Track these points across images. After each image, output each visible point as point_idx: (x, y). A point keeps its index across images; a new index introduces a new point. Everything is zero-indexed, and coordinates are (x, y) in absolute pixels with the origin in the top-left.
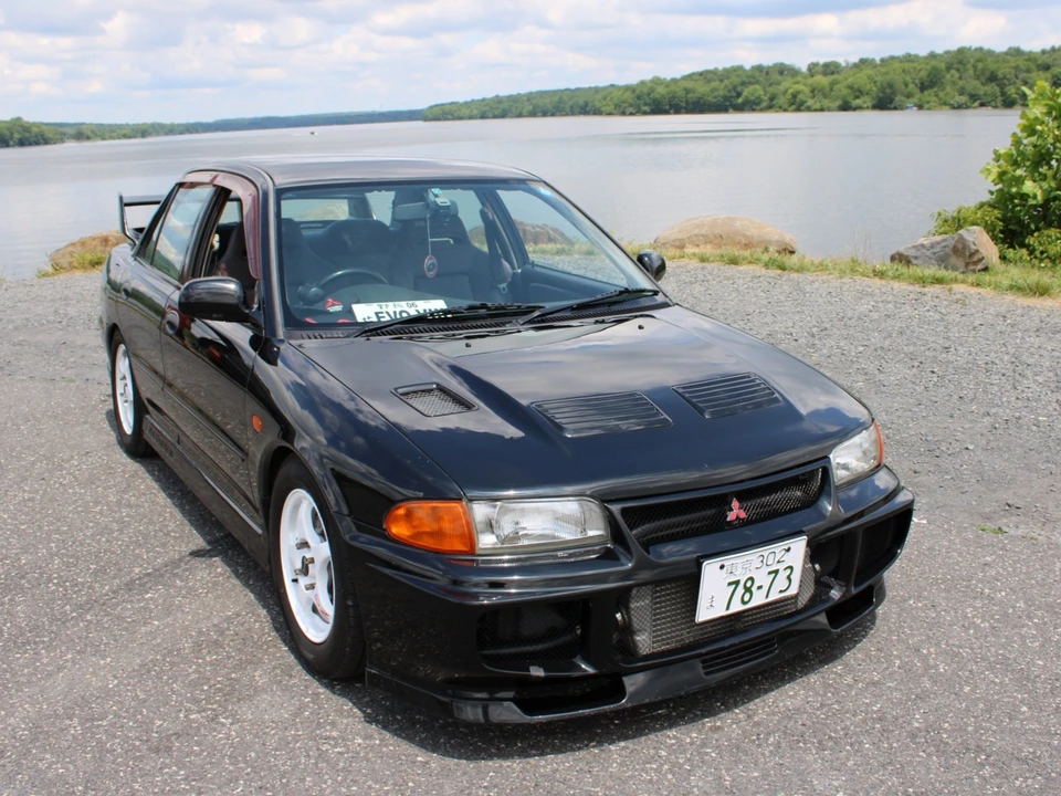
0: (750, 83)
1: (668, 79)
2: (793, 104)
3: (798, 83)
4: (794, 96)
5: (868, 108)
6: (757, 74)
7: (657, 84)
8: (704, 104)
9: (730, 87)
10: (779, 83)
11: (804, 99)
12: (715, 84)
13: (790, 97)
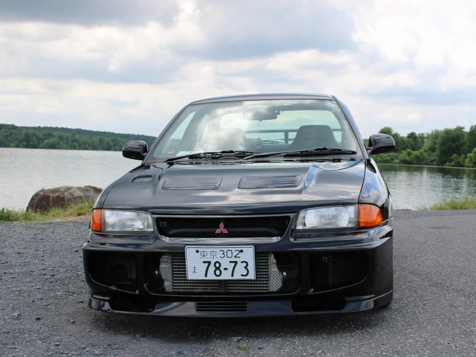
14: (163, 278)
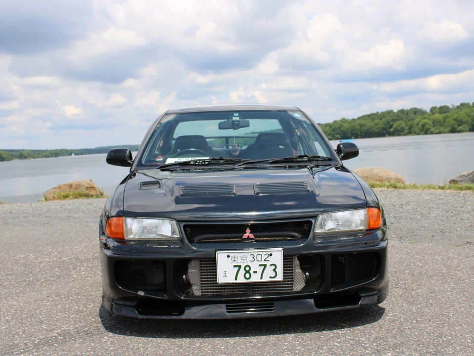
0: (398, 120)
1: (350, 119)
2: (422, 131)
3: (425, 118)
4: (423, 126)
5: (466, 131)
6: (401, 115)
7: (343, 122)
8: (371, 132)
9: (386, 122)
10: (414, 119)
11: (429, 127)
12: (377, 121)
13: (421, 126)
14: (192, 283)
